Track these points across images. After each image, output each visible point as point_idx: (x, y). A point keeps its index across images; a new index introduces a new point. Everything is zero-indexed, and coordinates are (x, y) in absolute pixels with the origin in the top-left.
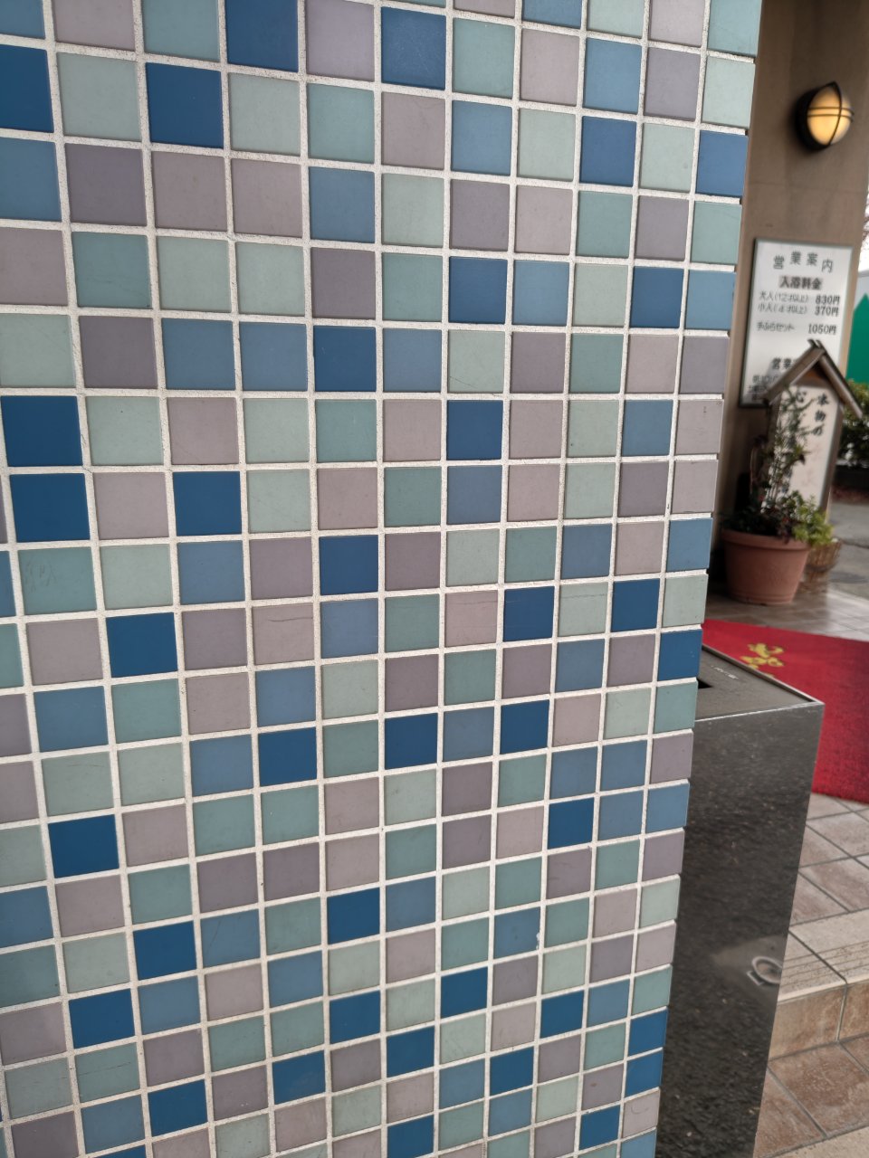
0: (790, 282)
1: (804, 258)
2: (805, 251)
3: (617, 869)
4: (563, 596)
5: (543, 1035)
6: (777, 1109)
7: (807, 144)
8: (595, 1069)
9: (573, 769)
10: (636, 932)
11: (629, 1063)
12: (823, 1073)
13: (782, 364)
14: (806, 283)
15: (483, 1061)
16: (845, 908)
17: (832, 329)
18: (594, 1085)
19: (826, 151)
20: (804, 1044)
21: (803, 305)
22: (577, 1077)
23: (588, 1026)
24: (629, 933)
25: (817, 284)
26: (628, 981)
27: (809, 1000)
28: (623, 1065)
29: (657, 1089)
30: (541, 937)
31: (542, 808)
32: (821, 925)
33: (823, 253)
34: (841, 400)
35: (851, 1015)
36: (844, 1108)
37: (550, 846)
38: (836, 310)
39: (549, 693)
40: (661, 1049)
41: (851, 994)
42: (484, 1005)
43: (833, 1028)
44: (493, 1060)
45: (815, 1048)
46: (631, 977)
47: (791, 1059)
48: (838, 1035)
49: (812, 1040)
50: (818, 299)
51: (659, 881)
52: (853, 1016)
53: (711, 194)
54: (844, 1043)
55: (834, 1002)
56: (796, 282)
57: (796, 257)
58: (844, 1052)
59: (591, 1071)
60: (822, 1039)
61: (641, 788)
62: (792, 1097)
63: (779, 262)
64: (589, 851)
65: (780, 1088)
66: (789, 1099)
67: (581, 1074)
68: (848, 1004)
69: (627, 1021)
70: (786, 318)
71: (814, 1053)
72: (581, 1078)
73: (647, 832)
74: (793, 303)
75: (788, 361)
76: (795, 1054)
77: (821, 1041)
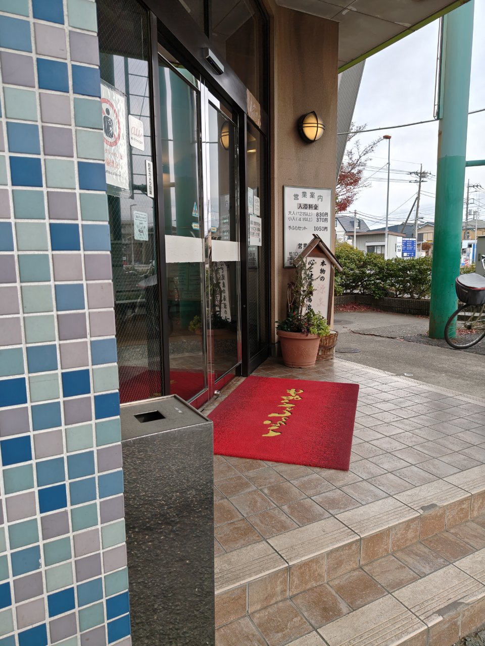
0: (303, 207)
1: (308, 195)
2: (308, 191)
3: (85, 519)
4: (30, 382)
5: (50, 616)
6: (250, 640)
7: (305, 141)
8: (88, 630)
9: (50, 470)
10: (101, 551)
11: (108, 624)
12: (278, 616)
13: (303, 246)
14: (310, 206)
15: (13, 636)
16: (299, 525)
17: (326, 228)
18: (88, 640)
19: (314, 144)
20: (270, 602)
21: (310, 217)
22: (76, 637)
23: (79, 607)
24: (97, 552)
25: (316, 207)
26: (101, 578)
27: (269, 577)
28: (104, 626)
29: (129, 636)
30: (42, 561)
31: (34, 492)
32: (284, 536)
33: (317, 192)
34: (332, 263)
35: (294, 582)
36: (284, 633)
37: (41, 512)
38: (326, 220)
39: (29, 431)
40: (128, 613)
41: (292, 571)
42: (10, 604)
43: (285, 591)
44: (19, 635)
45: (276, 603)
46: (102, 576)
47: (263, 611)
48: (288, 594)
49: (274, 599)
50: (317, 214)
51: (112, 522)
52: (295, 583)
53: (89, 190)
54: (291, 598)
55: (283, 576)
56: (306, 206)
57: (304, 194)
58: (291, 603)
59: (84, 632)
60: (280, 597)
61: (93, 476)
62: (259, 631)
63: (296, 196)
64: (66, 512)
65: (254, 628)
66: (257, 633)
67: (78, 635)
68: (291, 576)
69: (104, 600)
70: (302, 224)
71: (275, 606)
72: (79, 637)
73: (100, 498)
74: (305, 217)
75: (305, 245)
76: (265, 608)
77: (279, 598)
